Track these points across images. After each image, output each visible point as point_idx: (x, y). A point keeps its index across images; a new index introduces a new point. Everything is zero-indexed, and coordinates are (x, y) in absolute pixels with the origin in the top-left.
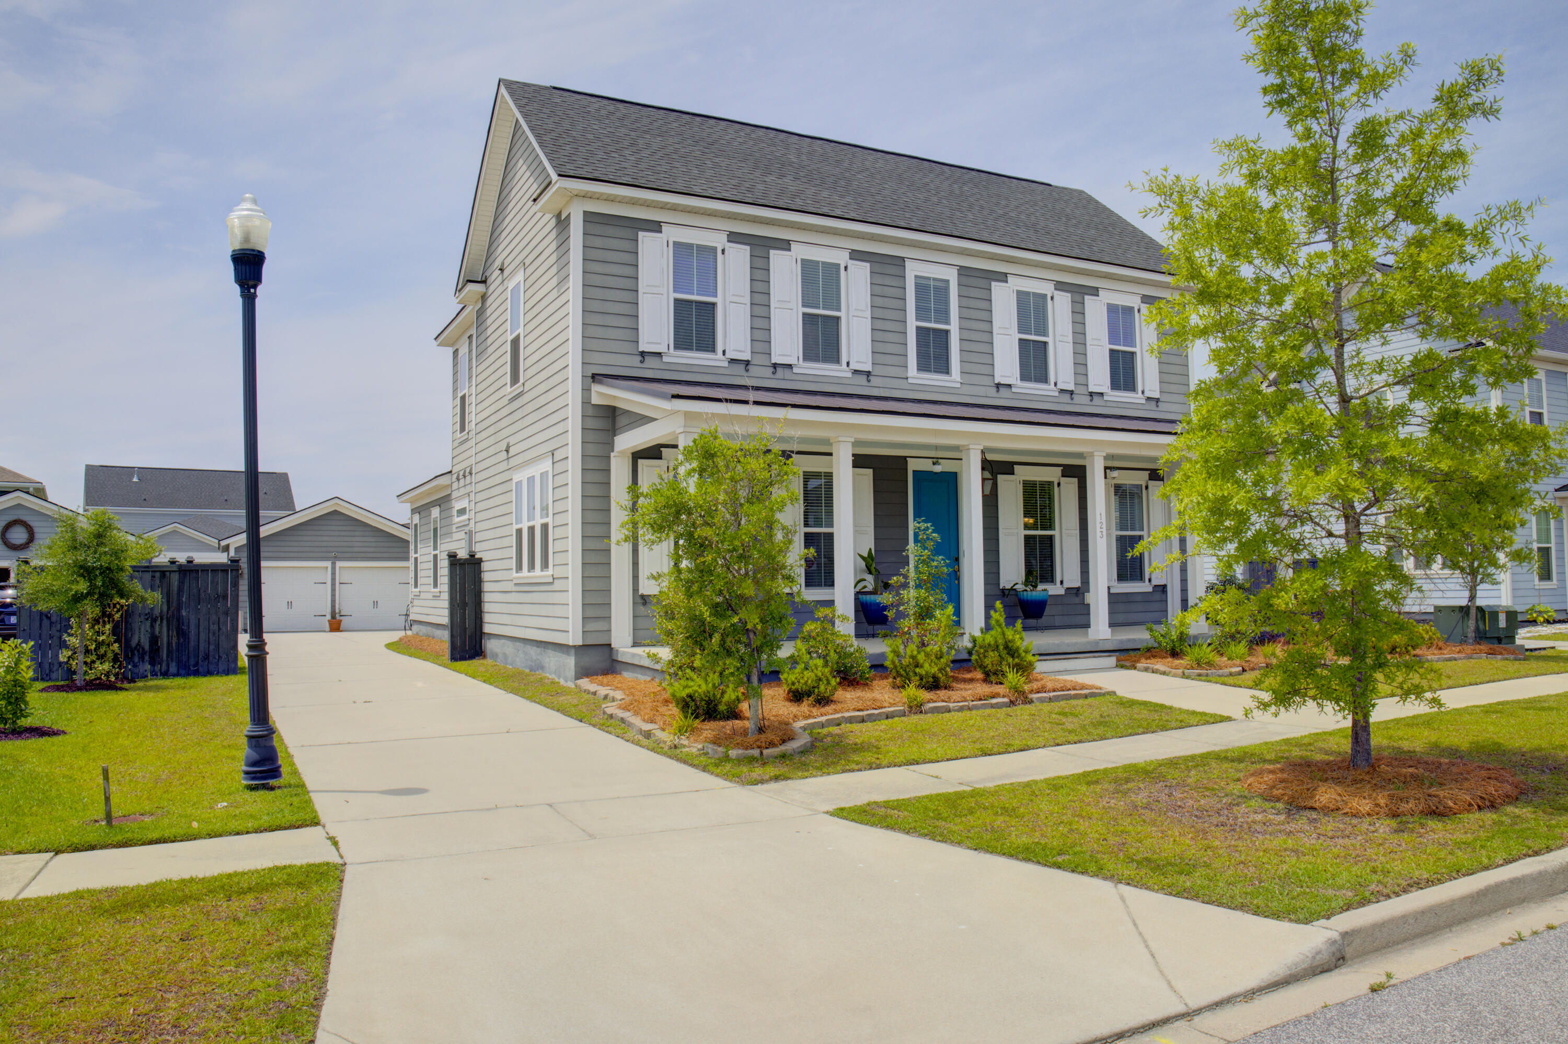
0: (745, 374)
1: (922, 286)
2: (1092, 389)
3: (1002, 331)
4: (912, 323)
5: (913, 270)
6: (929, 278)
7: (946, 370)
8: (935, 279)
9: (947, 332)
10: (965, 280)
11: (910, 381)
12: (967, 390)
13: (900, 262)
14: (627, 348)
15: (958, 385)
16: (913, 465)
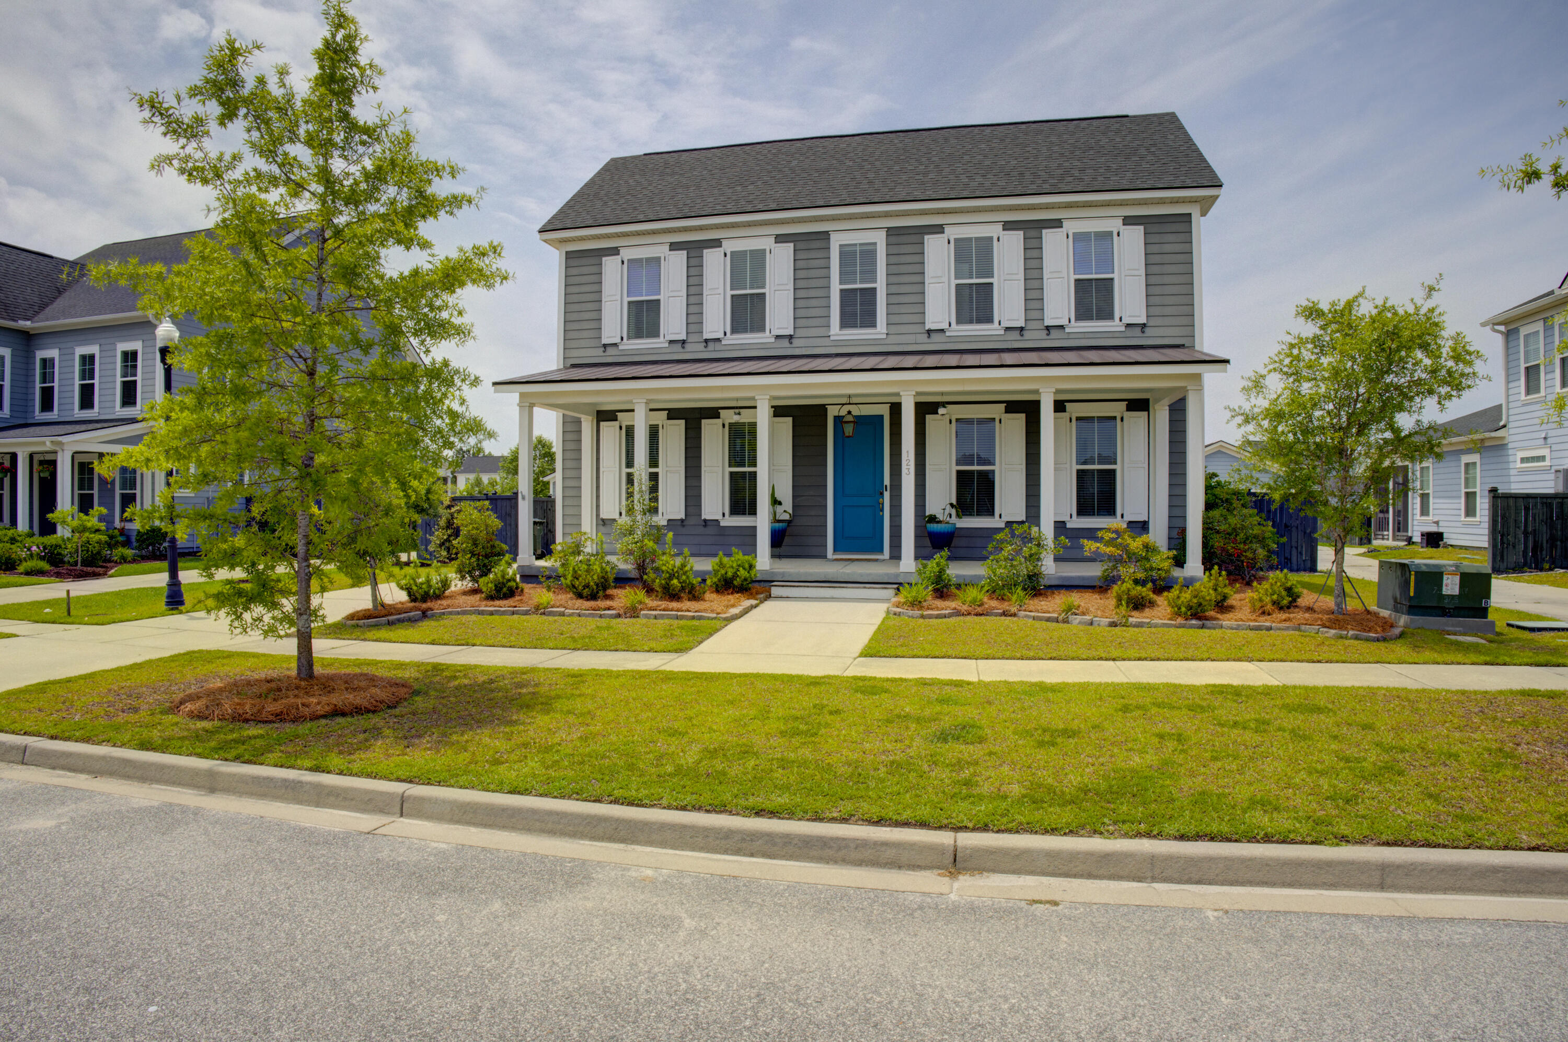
0: (682, 350)
1: (847, 254)
2: (1048, 322)
3: (933, 280)
4: (836, 287)
5: (836, 241)
6: (856, 245)
7: (873, 325)
8: (861, 244)
9: (874, 290)
10: (894, 239)
11: (832, 338)
12: (893, 339)
13: (825, 235)
14: (593, 343)
15: (884, 336)
16: (832, 412)
